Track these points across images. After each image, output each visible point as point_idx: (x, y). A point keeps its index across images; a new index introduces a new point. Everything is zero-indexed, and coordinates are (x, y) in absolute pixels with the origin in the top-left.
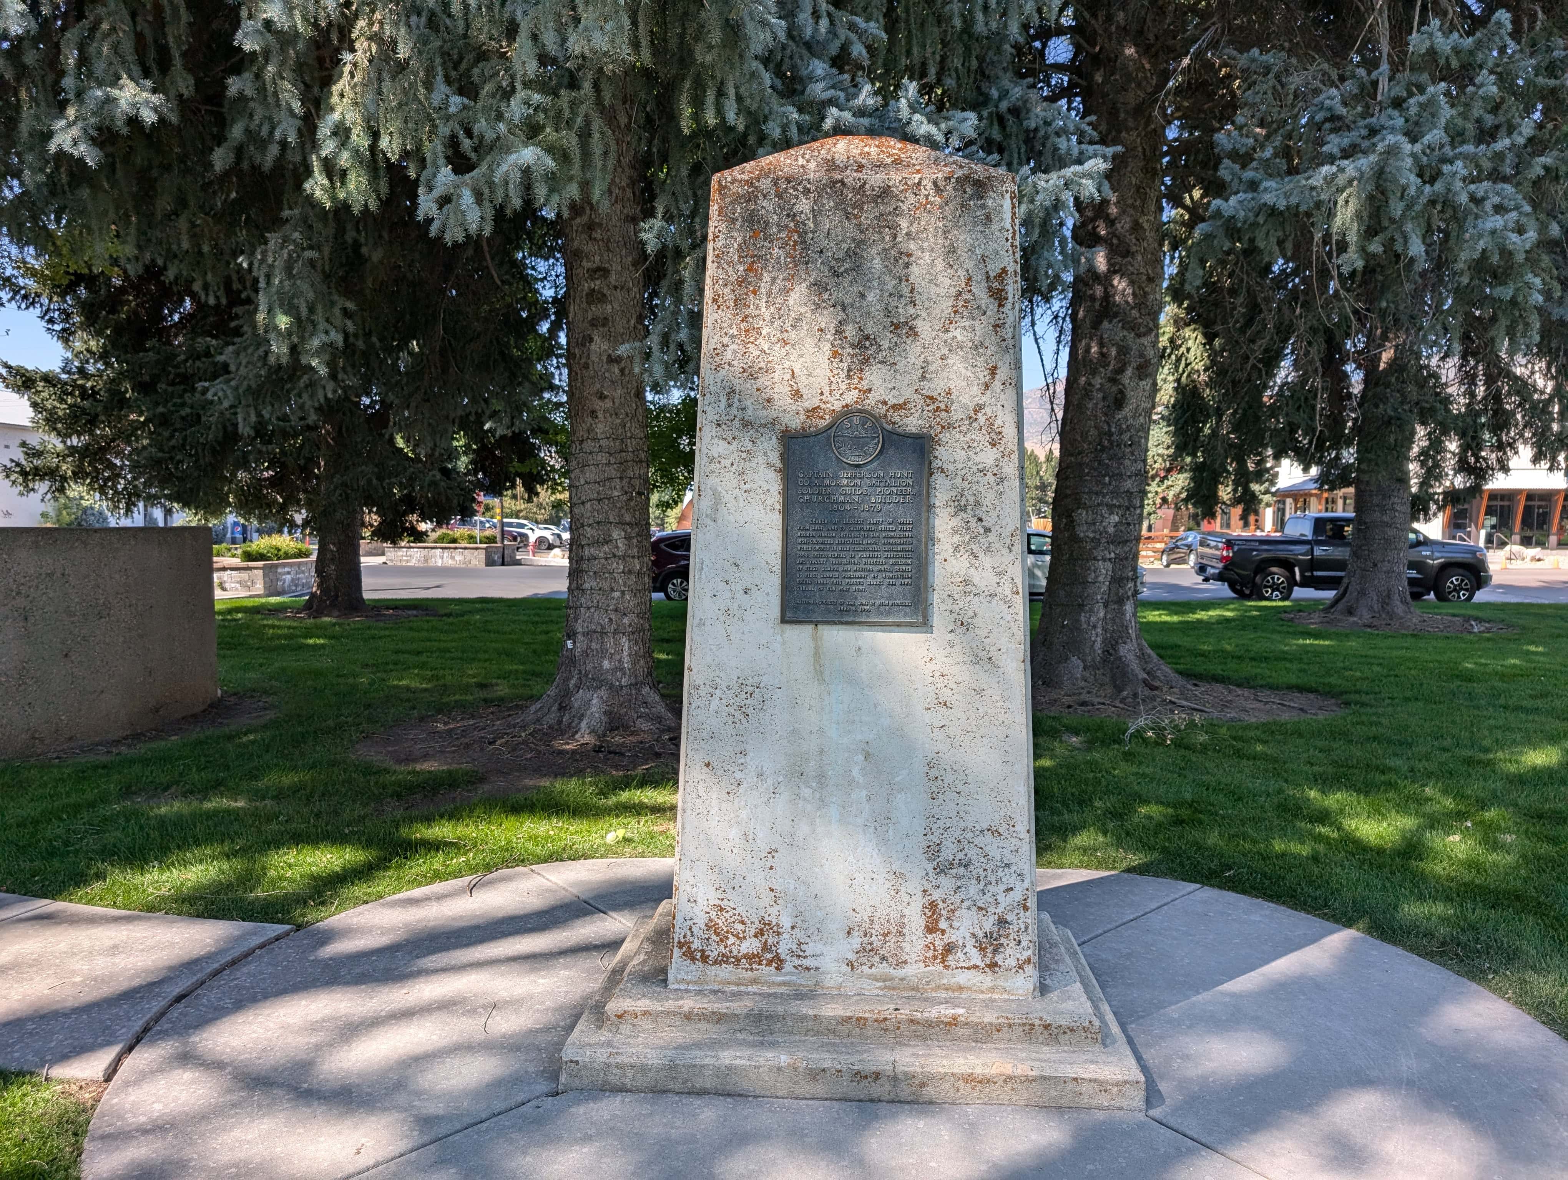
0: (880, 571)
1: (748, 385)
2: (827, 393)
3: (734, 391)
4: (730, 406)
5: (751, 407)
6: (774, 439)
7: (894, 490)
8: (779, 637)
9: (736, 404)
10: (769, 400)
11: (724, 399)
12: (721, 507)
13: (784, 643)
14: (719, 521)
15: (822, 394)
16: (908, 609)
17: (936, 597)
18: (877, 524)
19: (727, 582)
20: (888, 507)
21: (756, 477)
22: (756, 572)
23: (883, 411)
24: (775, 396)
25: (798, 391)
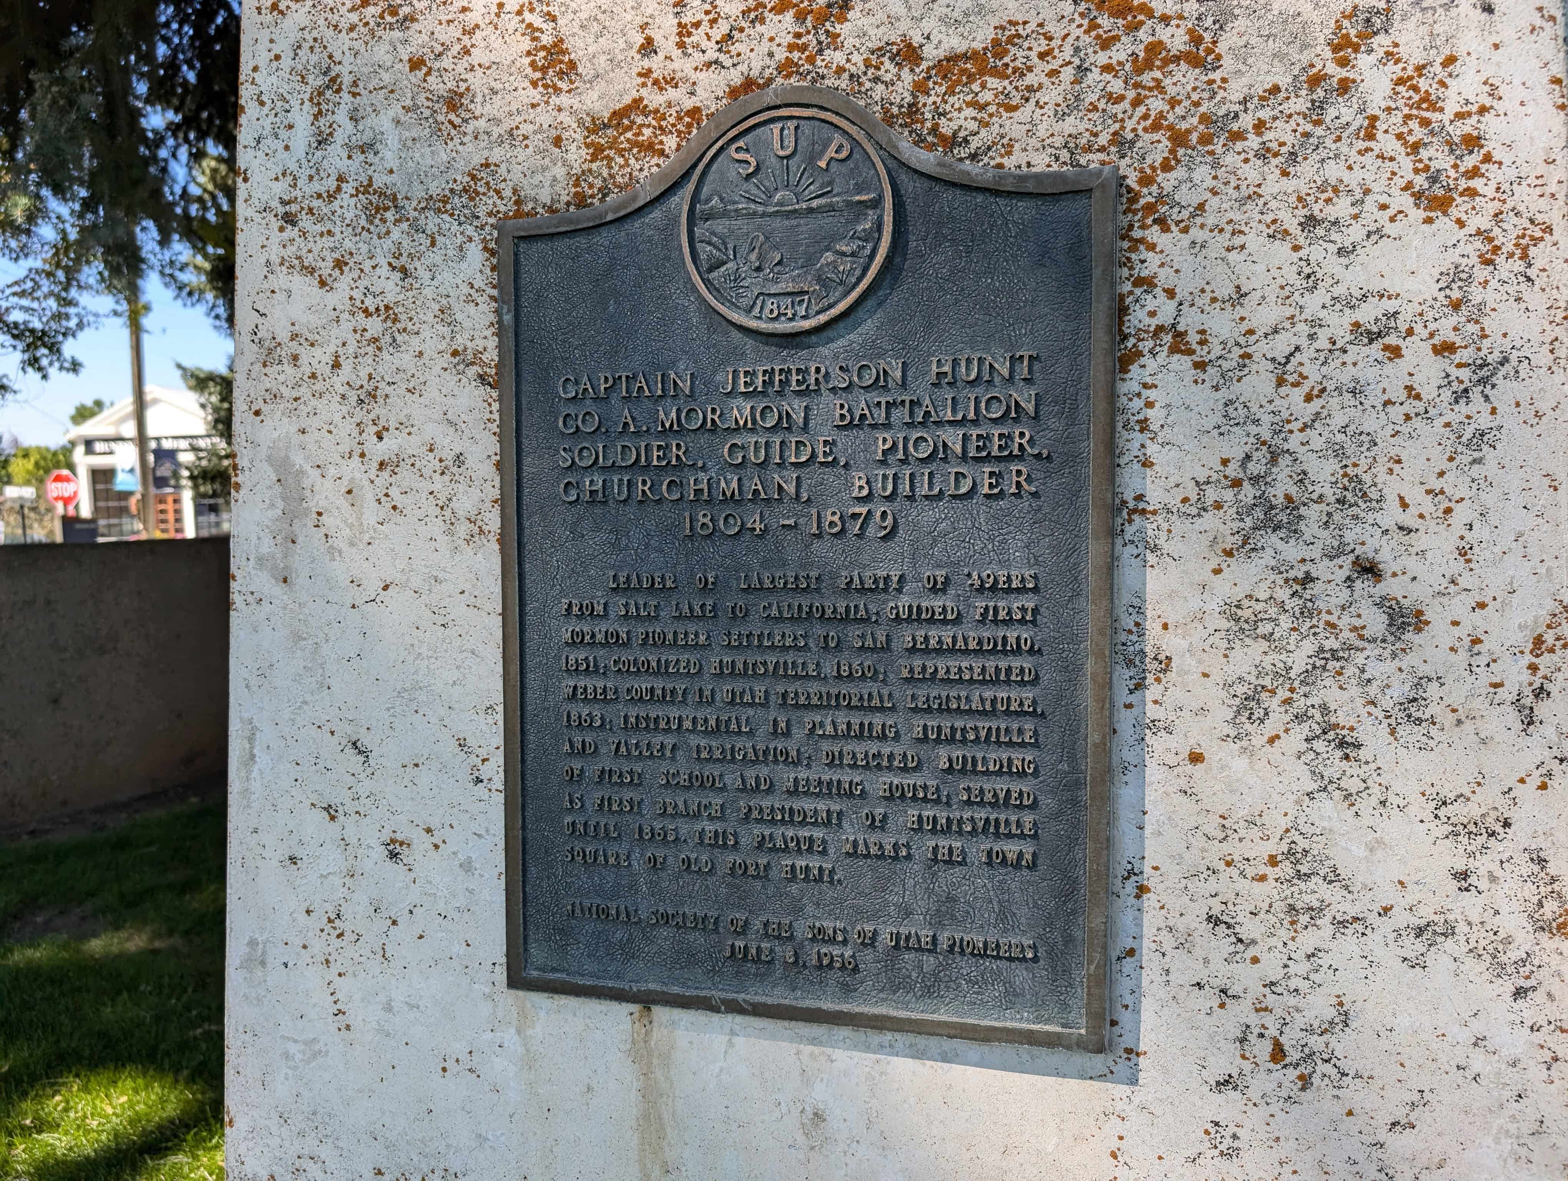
0: (894, 796)
1: (381, 52)
2: (666, 43)
3: (334, 84)
4: (323, 141)
5: (392, 138)
6: (475, 254)
7: (953, 438)
8: (509, 1037)
9: (344, 130)
10: (454, 101)
11: (302, 117)
12: (305, 531)
13: (530, 1061)
14: (300, 580)
15: (648, 47)
16: (1021, 975)
17: (1152, 920)
18: (881, 587)
19: (331, 812)
20: (929, 515)
21: (415, 408)
22: (425, 777)
23: (902, 92)
24: (476, 81)
25: (557, 49)
